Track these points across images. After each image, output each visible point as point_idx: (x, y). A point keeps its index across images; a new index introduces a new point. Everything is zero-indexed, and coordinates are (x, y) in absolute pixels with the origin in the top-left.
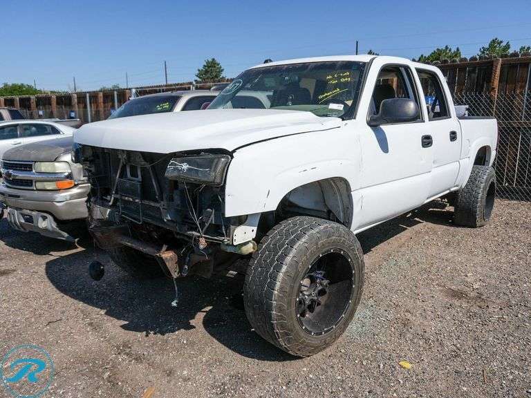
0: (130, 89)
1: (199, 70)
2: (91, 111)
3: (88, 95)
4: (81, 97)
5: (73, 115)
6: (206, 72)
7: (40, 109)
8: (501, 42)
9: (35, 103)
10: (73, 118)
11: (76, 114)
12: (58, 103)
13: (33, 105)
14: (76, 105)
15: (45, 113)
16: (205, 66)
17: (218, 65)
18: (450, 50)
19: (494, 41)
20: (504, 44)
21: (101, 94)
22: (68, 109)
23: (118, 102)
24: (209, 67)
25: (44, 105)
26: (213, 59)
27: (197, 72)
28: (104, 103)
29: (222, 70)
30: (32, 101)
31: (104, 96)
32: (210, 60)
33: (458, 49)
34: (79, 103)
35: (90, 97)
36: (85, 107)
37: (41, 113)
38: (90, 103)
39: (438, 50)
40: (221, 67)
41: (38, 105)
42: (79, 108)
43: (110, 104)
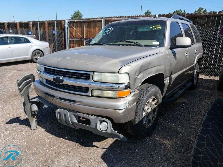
0: (65, 20)
1: (72, 15)
2: (40, 31)
3: (38, 23)
4: (35, 24)
5: (30, 33)
6: (75, 16)
7: (10, 29)
8: (203, 9)
9: (7, 26)
10: (30, 34)
11: (31, 33)
12: (20, 27)
13: (6, 27)
14: (32, 28)
15: (13, 31)
16: (74, 14)
17: (80, 13)
18: (181, 11)
19: (200, 8)
20: (204, 10)
21: (47, 23)
22: (26, 30)
23: (56, 26)
24: (76, 14)
25: (12, 27)
26: (78, 11)
27: (71, 16)
28: (48, 27)
29: (82, 16)
30: (5, 25)
31: (48, 23)
32: (77, 11)
33: (185, 11)
34: (33, 27)
35: (40, 24)
36: (37, 29)
37: (11, 31)
38: (40, 27)
39: (177, 11)
40: (81, 15)
41: (8, 27)
42: (33, 29)
43: (52, 28)
